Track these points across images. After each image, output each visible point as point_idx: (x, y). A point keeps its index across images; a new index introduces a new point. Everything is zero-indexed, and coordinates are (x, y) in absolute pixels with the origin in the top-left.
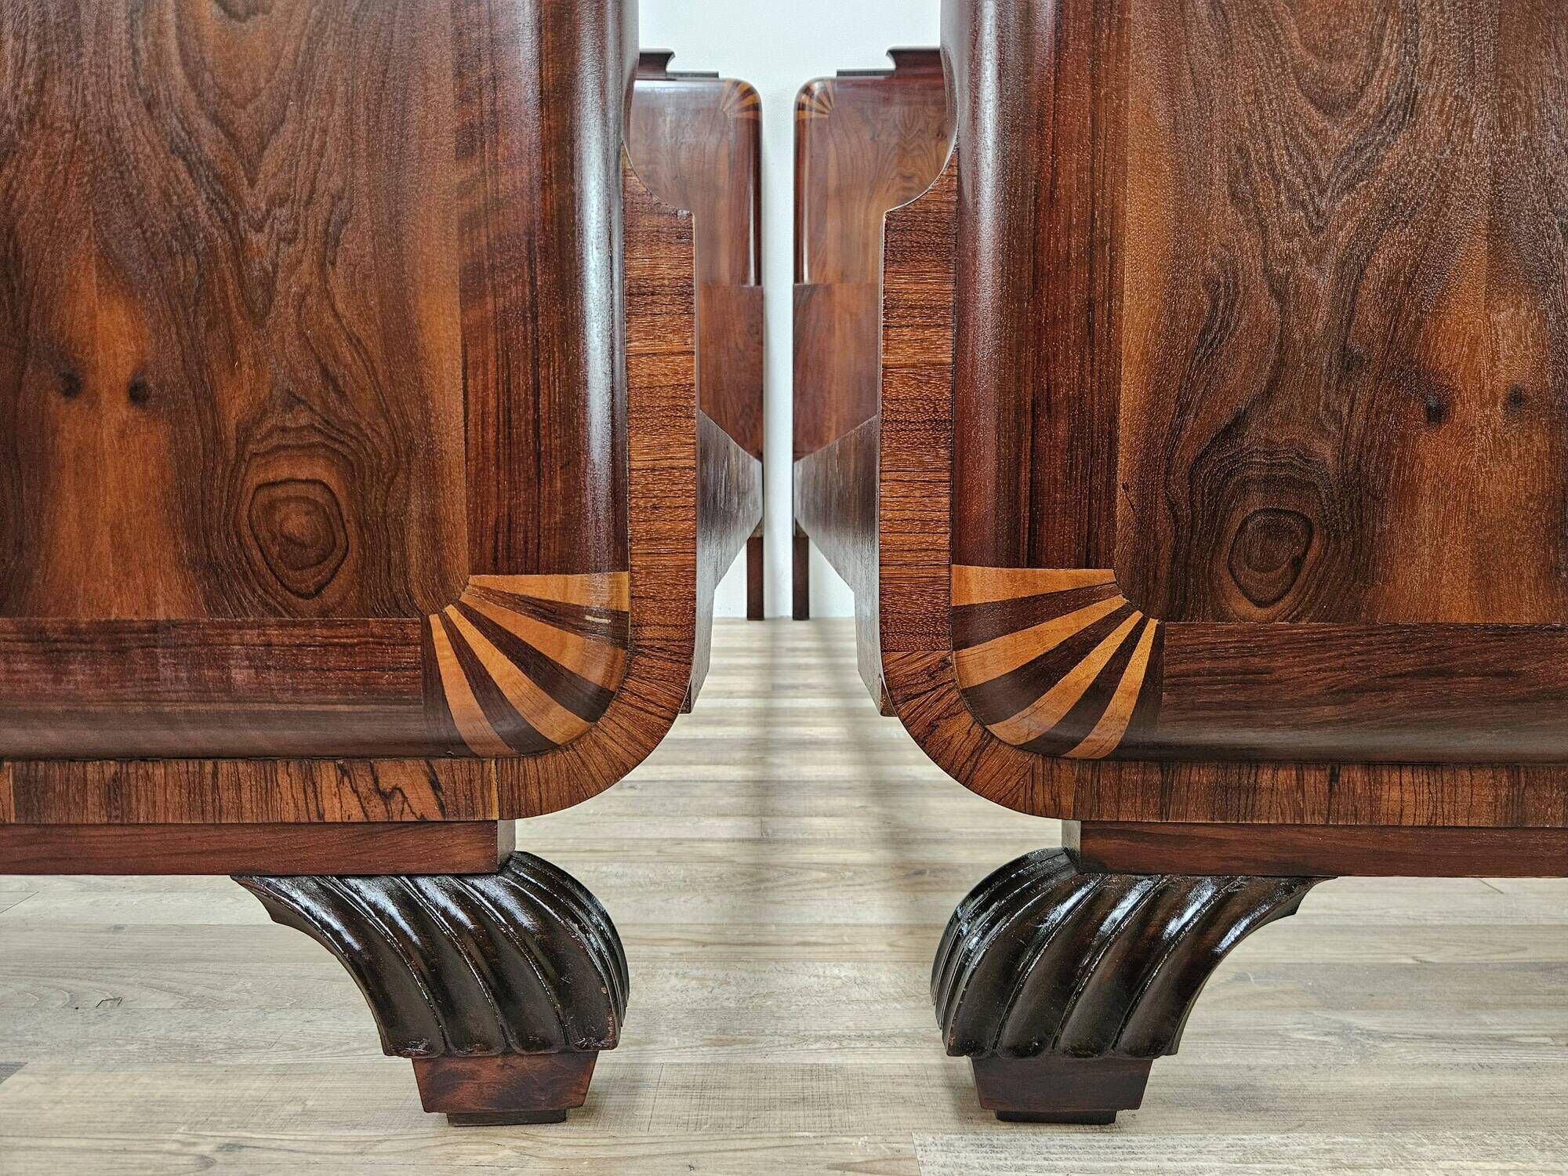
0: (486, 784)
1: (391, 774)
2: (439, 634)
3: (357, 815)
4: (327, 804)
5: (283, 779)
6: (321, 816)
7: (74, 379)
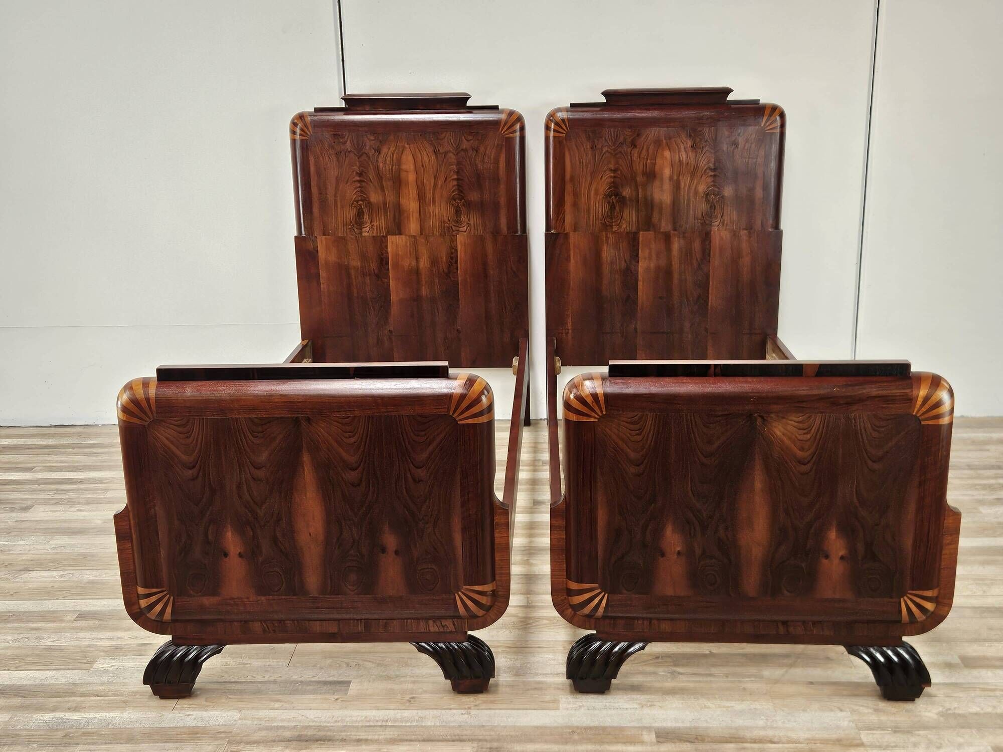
0: (465, 623)
1: (444, 623)
2: (457, 597)
3: (437, 630)
4: (431, 629)
5: (422, 623)
6: (429, 630)
7: (384, 550)
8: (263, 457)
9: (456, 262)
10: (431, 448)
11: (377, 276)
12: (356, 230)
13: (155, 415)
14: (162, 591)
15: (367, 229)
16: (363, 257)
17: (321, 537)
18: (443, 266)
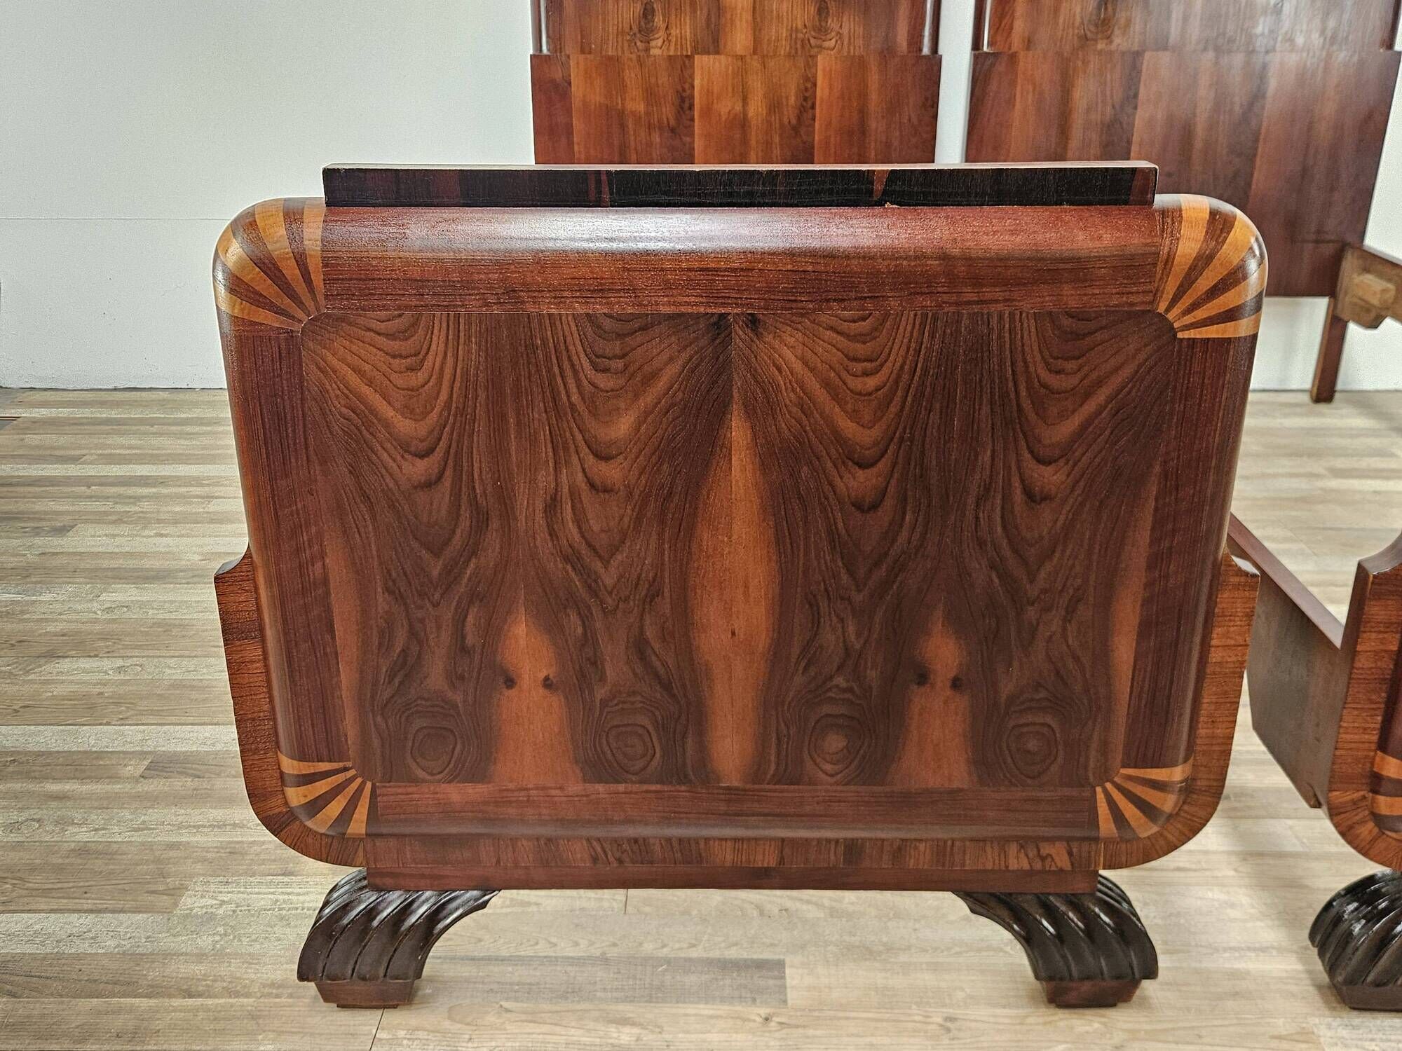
0: (1097, 853)
1: (1046, 849)
2: (1100, 796)
3: (1026, 866)
4: (1010, 861)
5: (989, 850)
6: (1007, 867)
7: (923, 677)
8: (623, 426)
9: (813, 107)
10: (1090, 407)
11: (672, 130)
12: (639, 43)
13: (323, 302)
14: (346, 769)
15: (660, 42)
16: (650, 95)
17: (763, 642)
18: (789, 115)
